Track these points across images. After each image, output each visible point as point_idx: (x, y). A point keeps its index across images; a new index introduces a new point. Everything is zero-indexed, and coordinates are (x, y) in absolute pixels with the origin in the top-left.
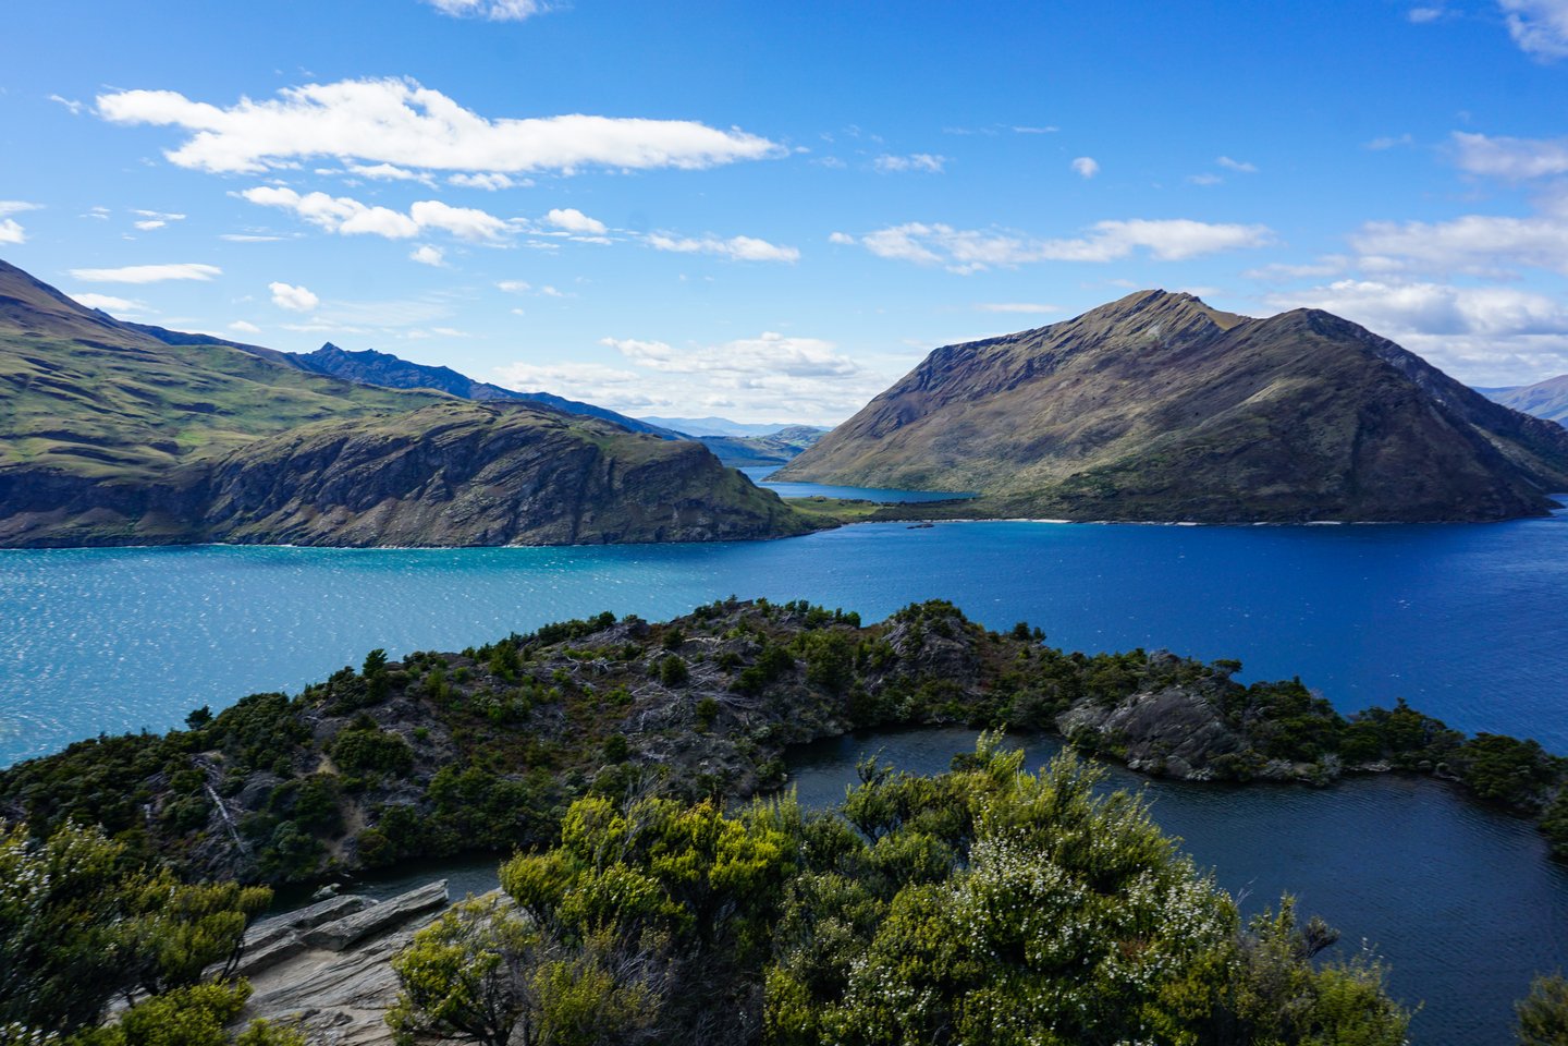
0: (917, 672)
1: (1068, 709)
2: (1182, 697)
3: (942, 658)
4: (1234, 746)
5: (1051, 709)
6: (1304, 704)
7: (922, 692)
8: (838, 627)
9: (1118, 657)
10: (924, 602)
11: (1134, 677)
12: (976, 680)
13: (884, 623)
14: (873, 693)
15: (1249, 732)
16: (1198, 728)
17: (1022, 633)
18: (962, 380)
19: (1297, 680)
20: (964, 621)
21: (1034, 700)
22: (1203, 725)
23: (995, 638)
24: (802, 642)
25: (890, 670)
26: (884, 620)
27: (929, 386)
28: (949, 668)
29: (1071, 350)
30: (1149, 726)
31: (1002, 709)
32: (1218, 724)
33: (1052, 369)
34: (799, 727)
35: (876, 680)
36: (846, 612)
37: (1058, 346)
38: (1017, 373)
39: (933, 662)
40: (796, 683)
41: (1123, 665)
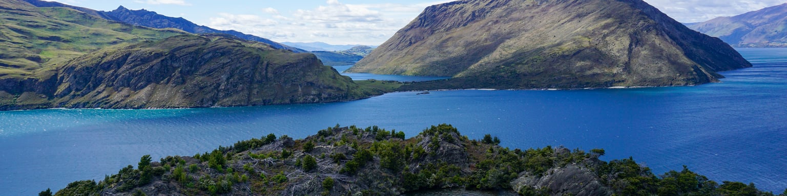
0: (436, 161)
1: (516, 178)
2: (577, 169)
3: (450, 153)
4: (605, 193)
5: (507, 178)
6: (638, 170)
7: (440, 172)
8: (394, 139)
9: (539, 150)
10: (438, 125)
11: (550, 160)
12: (467, 164)
13: (417, 137)
14: (415, 173)
15: (612, 185)
16: (587, 184)
17: (488, 140)
18: (441, 21)
19: (631, 158)
20: (459, 134)
21: (499, 174)
22: (589, 183)
23: (475, 143)
24: (376, 147)
25: (422, 161)
26: (417, 135)
27: (425, 25)
28: (453, 159)
29: (493, 6)
30: (561, 184)
31: (483, 179)
32: (596, 182)
33: (484, 16)
34: (377, 191)
35: (415, 166)
36: (397, 131)
37: (487, 5)
38: (468, 18)
39: (445, 156)
40: (374, 168)
41: (544, 155)
